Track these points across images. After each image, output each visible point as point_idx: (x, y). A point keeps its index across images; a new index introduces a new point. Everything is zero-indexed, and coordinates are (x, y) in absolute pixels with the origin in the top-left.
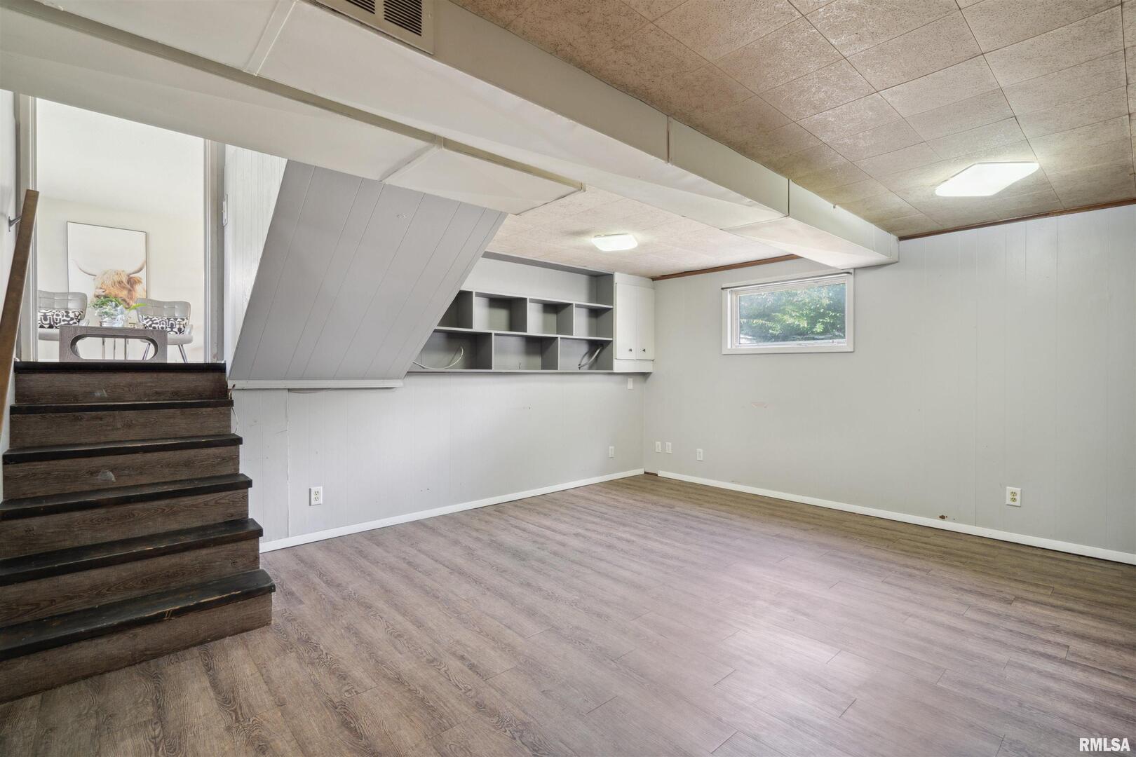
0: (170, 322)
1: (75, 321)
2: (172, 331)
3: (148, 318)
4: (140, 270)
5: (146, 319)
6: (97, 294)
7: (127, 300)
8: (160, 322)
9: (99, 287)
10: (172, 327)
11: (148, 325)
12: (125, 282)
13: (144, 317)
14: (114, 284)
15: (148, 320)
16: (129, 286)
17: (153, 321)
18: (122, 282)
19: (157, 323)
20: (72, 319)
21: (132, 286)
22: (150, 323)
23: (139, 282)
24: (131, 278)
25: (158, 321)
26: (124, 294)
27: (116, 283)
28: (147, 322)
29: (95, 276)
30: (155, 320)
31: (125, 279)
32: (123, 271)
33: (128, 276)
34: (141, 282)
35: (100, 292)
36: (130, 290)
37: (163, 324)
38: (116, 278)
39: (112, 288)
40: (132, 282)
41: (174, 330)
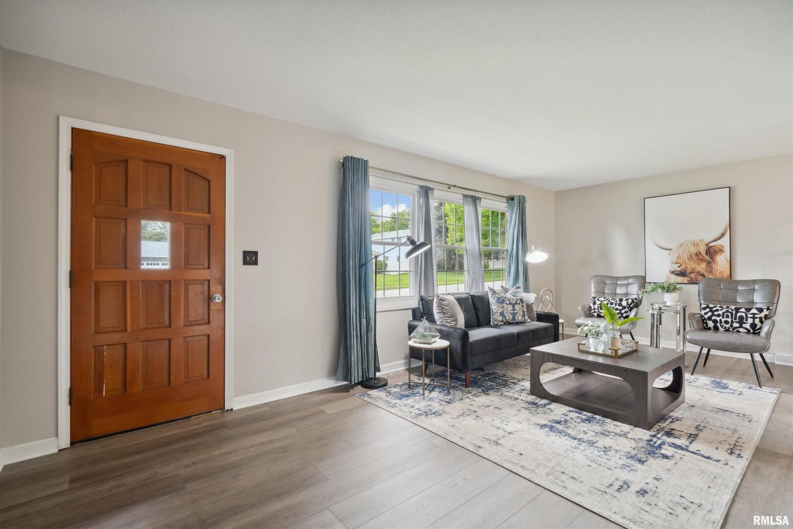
0: (739, 314)
1: (627, 310)
2: (741, 326)
3: (708, 307)
4: (723, 235)
5: (704, 309)
6: (673, 270)
7: (706, 274)
8: (723, 313)
9: (675, 261)
10: (741, 321)
11: (706, 316)
12: (704, 254)
13: (703, 306)
14: (690, 258)
15: (708, 310)
16: (707, 258)
17: (713, 312)
18: (700, 254)
19: (719, 315)
20: (624, 308)
21: (712, 258)
22: (710, 314)
23: (721, 250)
24: (711, 247)
25: (721, 312)
26: (702, 268)
27: (694, 257)
28: (706, 314)
29: (671, 250)
30: (717, 310)
31: (703, 249)
32: (701, 240)
33: (707, 245)
34: (723, 252)
35: (676, 268)
36: (709, 263)
37: (727, 316)
38: (693, 250)
39: (688, 261)
40: (712, 252)
41: (744, 325)
